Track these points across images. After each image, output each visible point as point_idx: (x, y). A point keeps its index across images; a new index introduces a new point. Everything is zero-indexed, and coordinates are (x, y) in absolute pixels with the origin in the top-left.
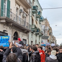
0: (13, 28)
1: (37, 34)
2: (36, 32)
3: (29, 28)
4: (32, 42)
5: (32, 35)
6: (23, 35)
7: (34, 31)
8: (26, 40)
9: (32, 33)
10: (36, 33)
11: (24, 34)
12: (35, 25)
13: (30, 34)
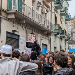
0: (27, 27)
1: (62, 38)
2: (60, 34)
3: (51, 29)
4: (55, 48)
5: (55, 38)
6: (42, 38)
7: (58, 34)
8: (46, 45)
9: (56, 35)
10: (60, 36)
11: (44, 37)
12: (59, 25)
13: (52, 37)
